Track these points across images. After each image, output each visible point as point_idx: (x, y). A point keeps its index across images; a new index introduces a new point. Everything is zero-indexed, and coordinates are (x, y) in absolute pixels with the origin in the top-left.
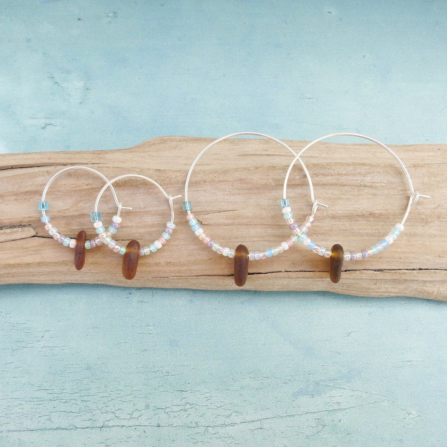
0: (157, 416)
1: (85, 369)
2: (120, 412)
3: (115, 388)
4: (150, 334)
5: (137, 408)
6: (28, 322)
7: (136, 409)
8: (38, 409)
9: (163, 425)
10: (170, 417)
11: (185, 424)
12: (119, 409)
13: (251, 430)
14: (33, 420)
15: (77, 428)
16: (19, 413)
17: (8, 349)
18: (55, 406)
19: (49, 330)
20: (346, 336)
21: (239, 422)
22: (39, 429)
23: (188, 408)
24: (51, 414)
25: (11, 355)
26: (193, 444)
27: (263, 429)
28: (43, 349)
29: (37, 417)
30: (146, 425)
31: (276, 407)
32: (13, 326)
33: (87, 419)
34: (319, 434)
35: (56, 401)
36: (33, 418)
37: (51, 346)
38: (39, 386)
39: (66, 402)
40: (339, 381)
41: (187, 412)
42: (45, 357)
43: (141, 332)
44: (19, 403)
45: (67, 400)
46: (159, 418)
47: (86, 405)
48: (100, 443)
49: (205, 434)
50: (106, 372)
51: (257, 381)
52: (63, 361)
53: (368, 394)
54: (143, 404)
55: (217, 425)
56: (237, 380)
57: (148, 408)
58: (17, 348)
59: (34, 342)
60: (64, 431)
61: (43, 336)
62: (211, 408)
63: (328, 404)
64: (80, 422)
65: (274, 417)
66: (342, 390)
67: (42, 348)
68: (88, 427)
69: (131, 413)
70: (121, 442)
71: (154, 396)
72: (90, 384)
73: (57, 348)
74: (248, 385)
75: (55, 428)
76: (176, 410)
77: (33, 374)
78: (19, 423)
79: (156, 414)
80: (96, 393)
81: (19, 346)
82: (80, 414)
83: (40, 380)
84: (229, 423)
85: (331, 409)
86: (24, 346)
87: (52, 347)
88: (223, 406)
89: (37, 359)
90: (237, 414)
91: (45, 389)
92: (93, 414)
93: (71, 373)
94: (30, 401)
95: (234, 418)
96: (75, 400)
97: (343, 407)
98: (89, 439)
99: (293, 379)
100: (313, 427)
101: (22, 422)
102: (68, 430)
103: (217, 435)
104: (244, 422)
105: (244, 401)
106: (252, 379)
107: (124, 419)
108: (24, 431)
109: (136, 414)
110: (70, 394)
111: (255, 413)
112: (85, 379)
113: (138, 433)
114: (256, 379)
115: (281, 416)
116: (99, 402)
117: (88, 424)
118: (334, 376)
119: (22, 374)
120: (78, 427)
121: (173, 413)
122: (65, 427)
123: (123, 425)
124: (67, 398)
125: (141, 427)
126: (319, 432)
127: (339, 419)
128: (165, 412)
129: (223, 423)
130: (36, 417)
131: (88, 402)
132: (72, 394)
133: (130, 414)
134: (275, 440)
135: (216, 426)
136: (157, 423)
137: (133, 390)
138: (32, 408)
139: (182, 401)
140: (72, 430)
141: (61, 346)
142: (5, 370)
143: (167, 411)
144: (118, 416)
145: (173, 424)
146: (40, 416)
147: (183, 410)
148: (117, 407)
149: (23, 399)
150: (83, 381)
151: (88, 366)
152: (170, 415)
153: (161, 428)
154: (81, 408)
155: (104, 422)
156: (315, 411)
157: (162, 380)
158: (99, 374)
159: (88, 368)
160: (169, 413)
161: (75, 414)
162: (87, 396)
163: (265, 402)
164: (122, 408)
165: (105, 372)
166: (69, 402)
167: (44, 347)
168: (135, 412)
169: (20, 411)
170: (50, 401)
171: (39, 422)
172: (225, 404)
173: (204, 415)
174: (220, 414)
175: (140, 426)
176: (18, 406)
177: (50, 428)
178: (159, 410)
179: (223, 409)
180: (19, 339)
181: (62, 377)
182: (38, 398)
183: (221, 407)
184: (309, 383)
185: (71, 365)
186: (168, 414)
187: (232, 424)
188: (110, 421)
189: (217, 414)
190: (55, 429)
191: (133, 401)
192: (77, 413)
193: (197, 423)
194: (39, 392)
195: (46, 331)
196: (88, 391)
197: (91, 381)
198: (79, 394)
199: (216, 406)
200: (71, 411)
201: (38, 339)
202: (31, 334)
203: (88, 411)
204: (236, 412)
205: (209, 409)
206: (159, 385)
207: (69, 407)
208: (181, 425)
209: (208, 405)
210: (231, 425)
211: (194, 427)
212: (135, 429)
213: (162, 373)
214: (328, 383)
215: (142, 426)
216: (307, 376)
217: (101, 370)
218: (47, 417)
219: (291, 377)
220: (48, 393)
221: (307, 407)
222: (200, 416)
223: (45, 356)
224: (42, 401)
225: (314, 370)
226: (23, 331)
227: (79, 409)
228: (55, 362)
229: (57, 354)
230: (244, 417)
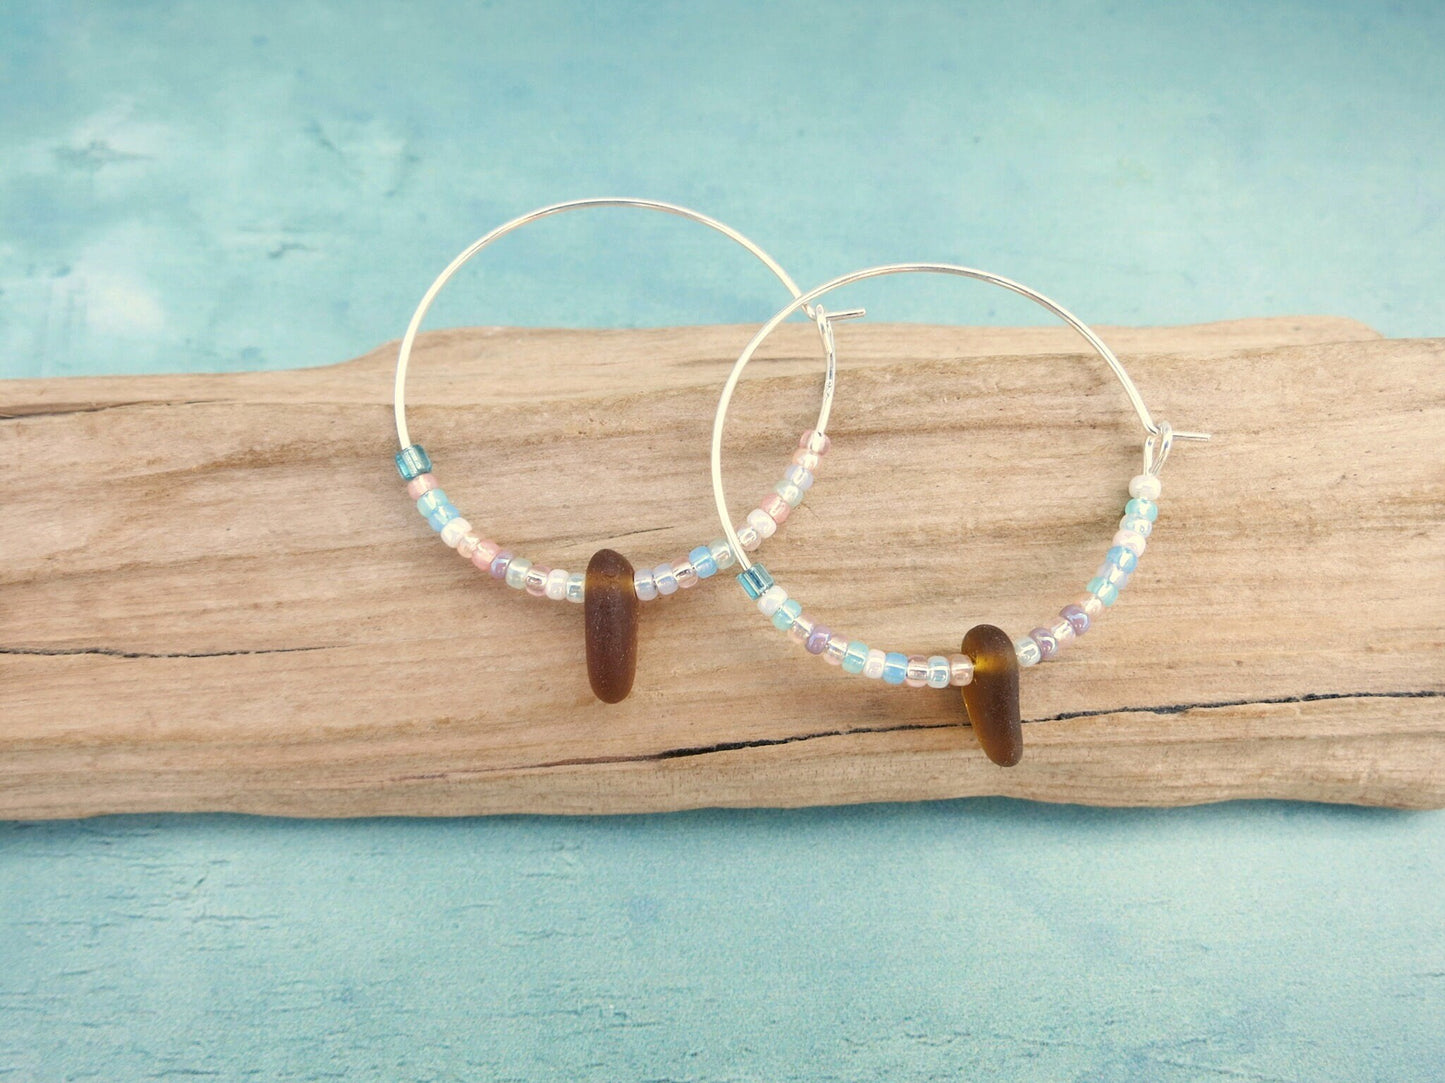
1: (334, 1000)
4: (565, 877)
17: (80, 923)
25: (85, 946)
28: (195, 926)
37: (225, 915)
38: (169, 1057)
40: (1212, 1048)
42: (202, 953)
43: (536, 871)
50: (407, 1011)
51: (932, 1049)
52: (260, 967)
56: (862, 1045)
58: (108, 920)
59: (170, 899)
61: (201, 881)
67: (195, 921)
72: (347, 1053)
73: (244, 922)
74: (899, 1061)
77: (155, 1013)
81: (116, 914)
83: (175, 1036)
86: (133, 913)
87: (228, 919)
91: (187, 1072)
93: (285, 1011)
99: (1055, 1042)
106: (913, 1041)
112: (331, 1034)
114: (929, 1041)
118: (1194, 1028)
119: (114, 1013)
141: (261, 917)
142: (59, 996)
150: (323, 1042)
151: (346, 987)
157: (601, 1041)
158: (382, 1018)
159: (347, 997)
165: (405, 1009)
167: (203, 917)
184: (1111, 1055)
185: (287, 984)
195: (214, 863)
197: (354, 1042)
201: (183, 888)
202: (161, 873)
206: (589, 1062)
213: (601, 1016)
216: (1101, 1030)
217: (392, 1005)
219: (1046, 1033)
223: (202, 949)
225: (1123, 1007)
228: (233, 973)
229: (242, 944)
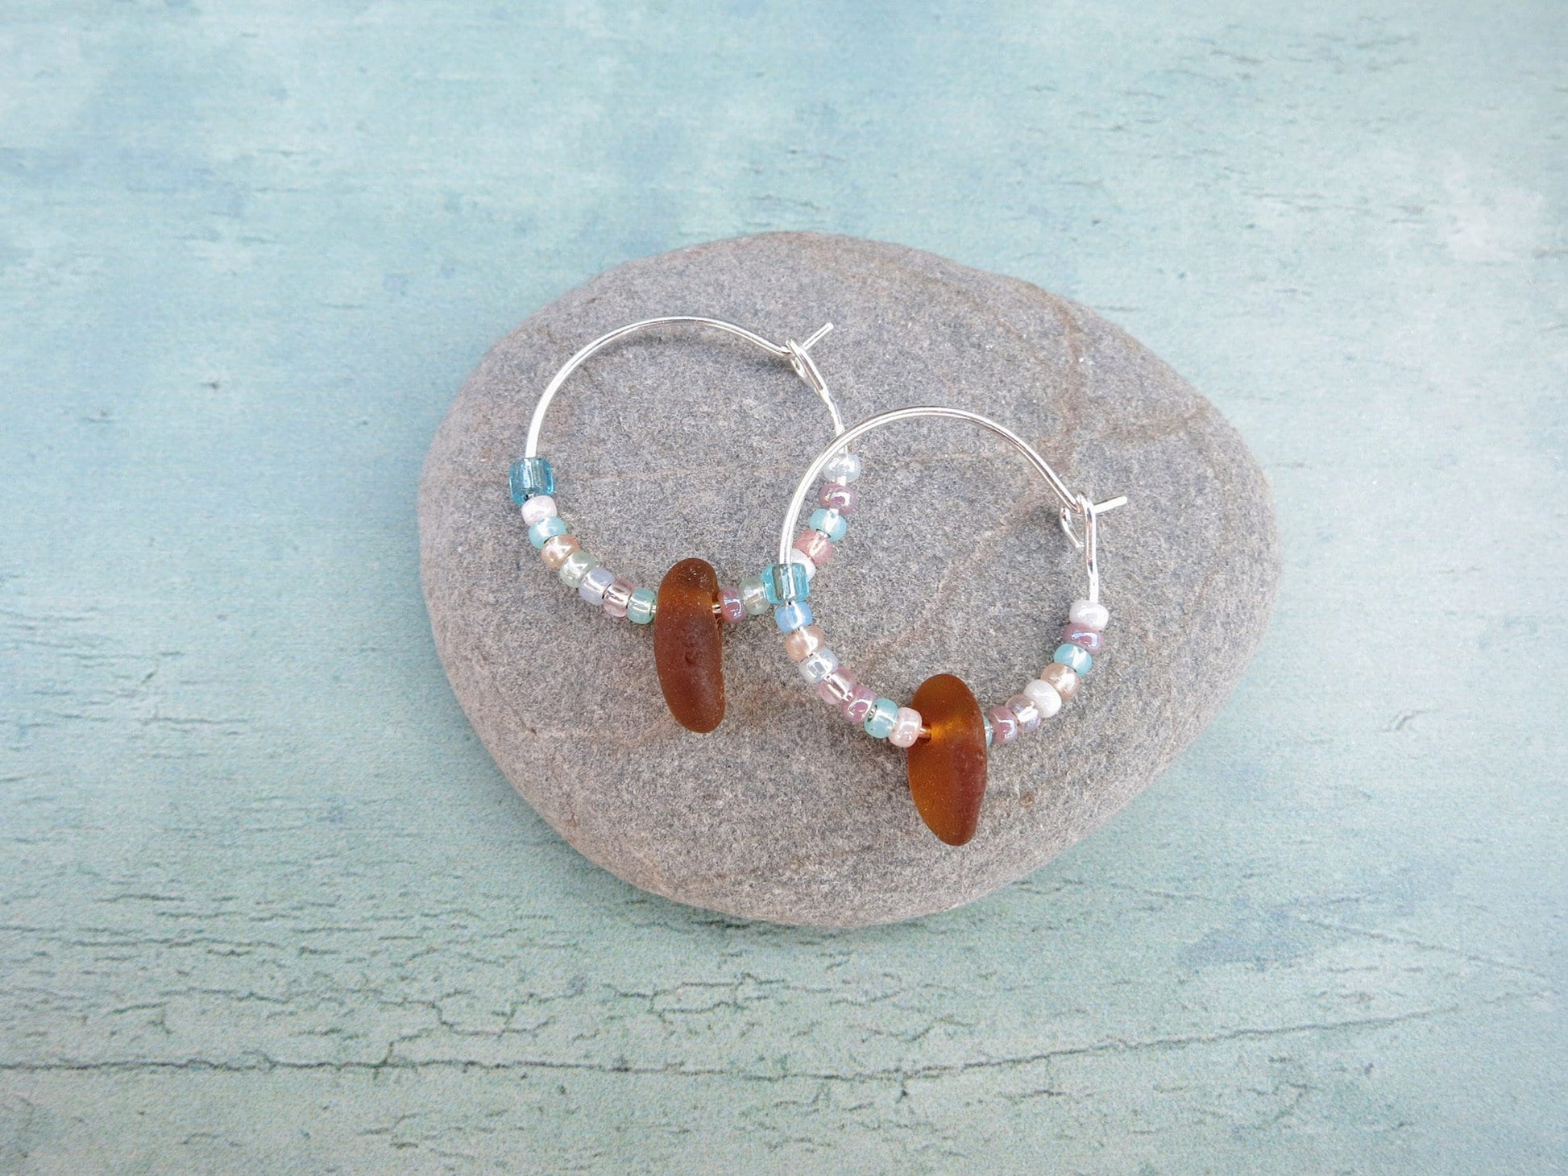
0: (616, 1026)
2: (463, 1003)
3: (446, 903)
5: (532, 991)
6: (92, 614)
7: (531, 995)
8: (113, 978)
9: (640, 1065)
10: (672, 1033)
11: (732, 1063)
12: (457, 992)
13: (1010, 1098)
14: (89, 1022)
15: (274, 1065)
16: (33, 990)
18: (187, 969)
19: (178, 649)
20: (1395, 725)
21: (961, 1064)
22: (114, 1064)
23: (747, 999)
24: (165, 999)
26: (766, 1150)
27: (1059, 1094)
29: (109, 1013)
30: (572, 1062)
31: (1111, 1005)
32: (30, 628)
33: (318, 1029)
34: (1284, 1120)
35: (193, 950)
36: (91, 1016)
39: (233, 953)
41: (746, 1012)
44: (36, 950)
45: (240, 945)
46: (623, 1036)
47: (318, 969)
48: (371, 1132)
49: (817, 1111)
53: (1480, 963)
54: (558, 972)
55: (868, 1072)
57: (581, 992)
60: (220, 1075)
62: (845, 1000)
63: (1323, 1001)
64: (289, 1039)
65: (1102, 1048)
66: (1377, 945)
68: (321, 1065)
69: (508, 1009)
70: (459, 1129)
71: (605, 943)
75: (184, 1062)
76: (697, 1005)
78: (29, 1035)
79: (612, 1018)
80: (365, 920)
82: (291, 1007)
84: (919, 1067)
85: (1332, 1019)
88: (895, 994)
89: (119, 770)
90: (951, 1029)
92: (345, 1010)
94: (82, 944)
95: (939, 1047)
96: (272, 945)
97: (1382, 1015)
98: (327, 1114)
100: (1259, 1093)
101: (42, 1029)
102: (238, 1070)
103: (864, 1115)
104: (980, 1065)
105: (981, 976)
107: (476, 1034)
108: (49, 1068)
109: (528, 1017)
110: (253, 919)
111: (1025, 1025)
113: (536, 1096)
115: (1133, 1044)
116: (375, 960)
117: (323, 1048)
120: (282, 1059)
121: (683, 1016)
122: (223, 1060)
123: (472, 1058)
124: (237, 938)
125: (546, 1071)
126: (1282, 1114)
127: (1366, 1064)
128: (651, 1011)
129: (892, 1066)
130: (104, 1011)
131: (327, 957)
132: (261, 919)
133: (503, 1014)
134: (1105, 1140)
135: (863, 1078)
136: (615, 1055)
137: (519, 913)
138: (88, 973)
139: (725, 968)
140: (254, 1074)
143: (658, 1007)
144: (450, 1020)
145: (682, 1064)
146: (121, 1006)
147: (727, 1004)
148: (449, 983)
149: (54, 931)
152: (671, 1023)
153: (631, 1077)
154: (294, 981)
155: (391, 1044)
156: (1271, 1028)
160: (669, 1016)
161: (270, 1005)
162: (323, 933)
163: (1067, 982)
164: (469, 988)
166: (248, 953)
168: (524, 1008)
169: (37, 981)
170: (168, 945)
171: (113, 1033)
172: (904, 985)
173: (816, 1029)
174: (883, 1029)
175: (543, 1064)
176: (28, 960)
177: (160, 1060)
178: (625, 1001)
179: (894, 1005)
180: (50, 684)
181: (223, 846)
182: (117, 933)
183: (886, 997)
186: (664, 1021)
187: (929, 1068)
188: (419, 1041)
189: (868, 1025)
190: (181, 1067)
191: (516, 961)
192: (276, 1001)
193: (783, 1061)
194: (120, 906)
196: (332, 910)
198: (290, 924)
199: (866, 993)
200: (255, 991)
203: (327, 996)
204: (949, 1019)
205: (838, 1002)
207: (245, 974)
208: (718, 1068)
209: (831, 986)
210: (926, 1077)
211: (770, 1079)
212: (524, 1077)
214: (1321, 916)
215: (551, 1066)
218: (148, 1014)
220: (160, 911)
221: (1237, 1011)
222: (799, 1034)
224: (134, 944)
226: (68, 651)
227: (290, 984)
230: (981, 1043)
